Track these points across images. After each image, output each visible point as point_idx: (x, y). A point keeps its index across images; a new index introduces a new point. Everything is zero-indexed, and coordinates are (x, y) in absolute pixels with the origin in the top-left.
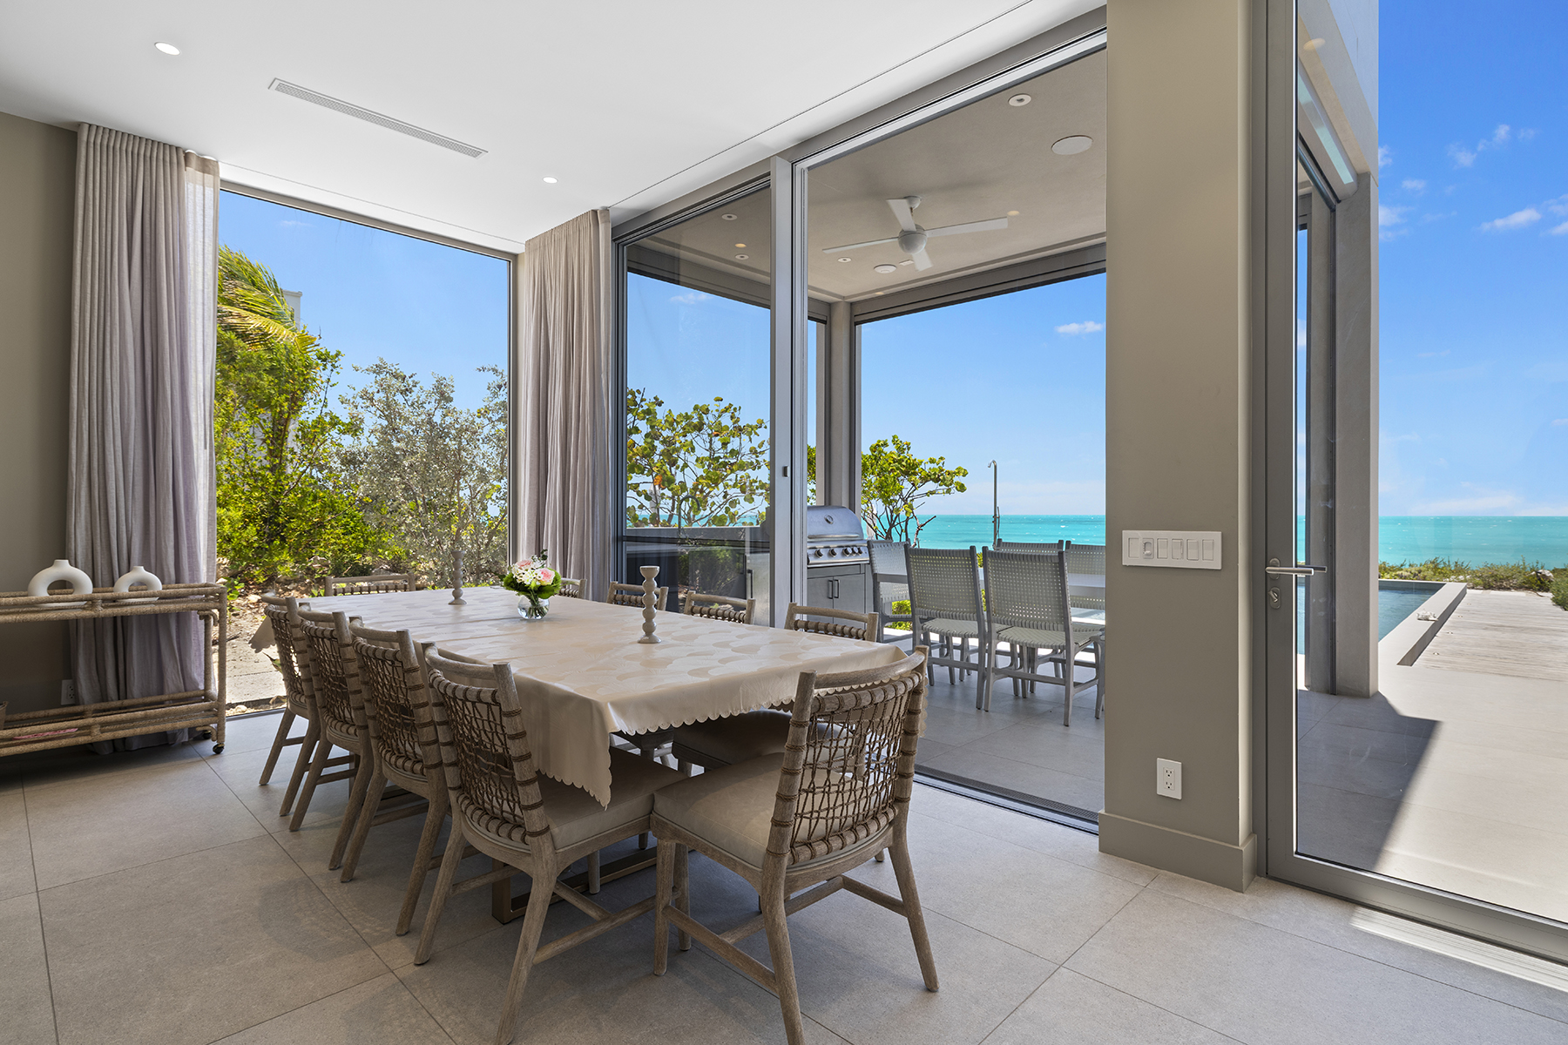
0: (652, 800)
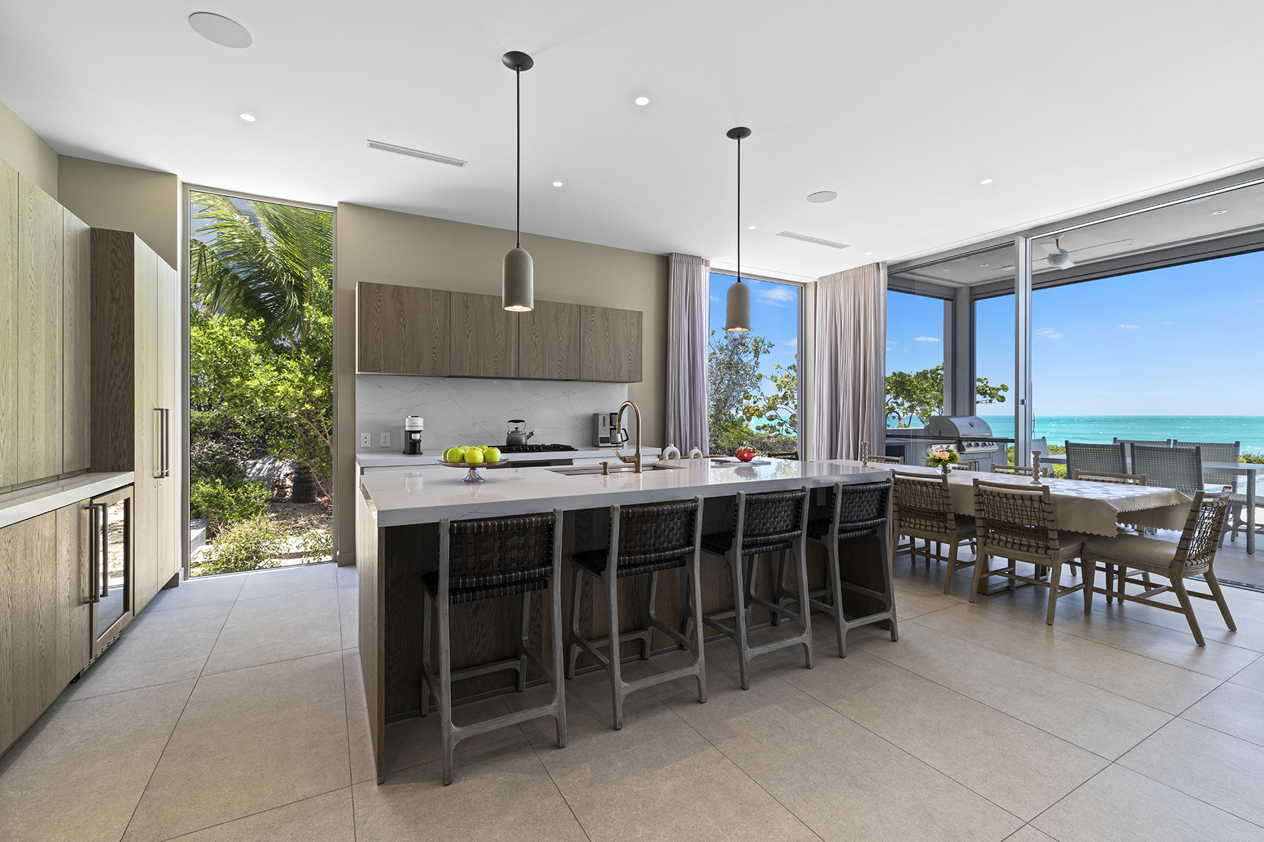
0: (1083, 544)
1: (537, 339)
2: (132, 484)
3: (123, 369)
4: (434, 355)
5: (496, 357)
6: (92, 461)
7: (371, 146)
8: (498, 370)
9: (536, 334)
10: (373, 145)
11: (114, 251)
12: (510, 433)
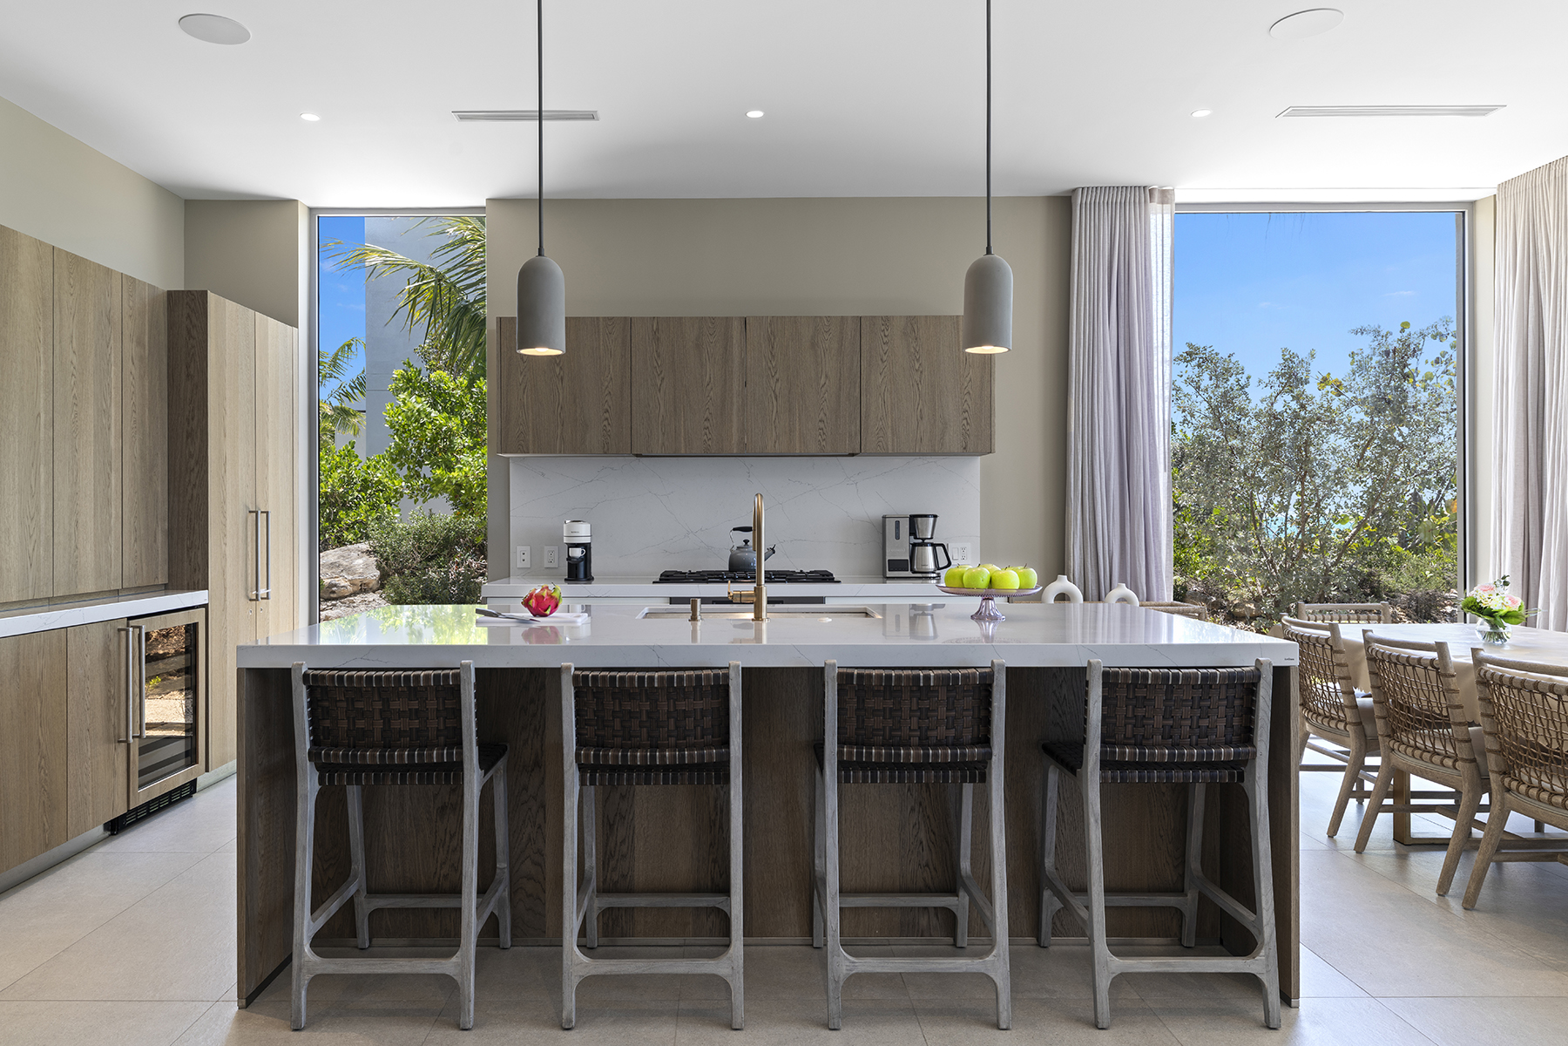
1: (779, 385)
2: (206, 606)
3: (197, 463)
4: (606, 423)
5: (707, 419)
6: (170, 576)
7: (462, 118)
8: (710, 442)
9: (777, 376)
10: (464, 116)
11: (189, 316)
12: (735, 549)
